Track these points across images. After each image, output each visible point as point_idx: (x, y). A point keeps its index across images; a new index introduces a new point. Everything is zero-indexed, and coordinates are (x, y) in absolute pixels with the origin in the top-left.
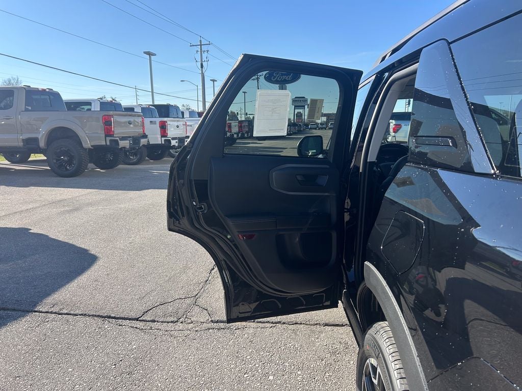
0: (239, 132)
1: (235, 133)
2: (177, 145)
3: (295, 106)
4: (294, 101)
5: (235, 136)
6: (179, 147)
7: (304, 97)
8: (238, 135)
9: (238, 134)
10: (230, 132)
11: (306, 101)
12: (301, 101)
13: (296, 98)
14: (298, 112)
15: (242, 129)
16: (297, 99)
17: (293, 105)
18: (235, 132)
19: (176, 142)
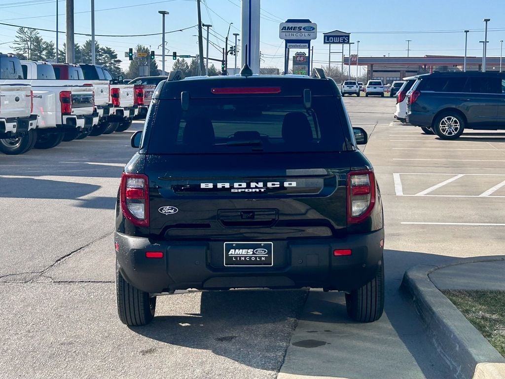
0: (135, 107)
1: (126, 108)
2: (14, 130)
3: (287, 41)
4: (284, 28)
5: (127, 114)
6: (18, 134)
7: (308, 21)
8: (132, 112)
9: (132, 110)
10: (117, 106)
11: (312, 29)
12: (300, 28)
13: (289, 21)
14: (298, 54)
15: (142, 100)
16: (290, 25)
17: (281, 38)
18: (127, 105)
19: (14, 126)
